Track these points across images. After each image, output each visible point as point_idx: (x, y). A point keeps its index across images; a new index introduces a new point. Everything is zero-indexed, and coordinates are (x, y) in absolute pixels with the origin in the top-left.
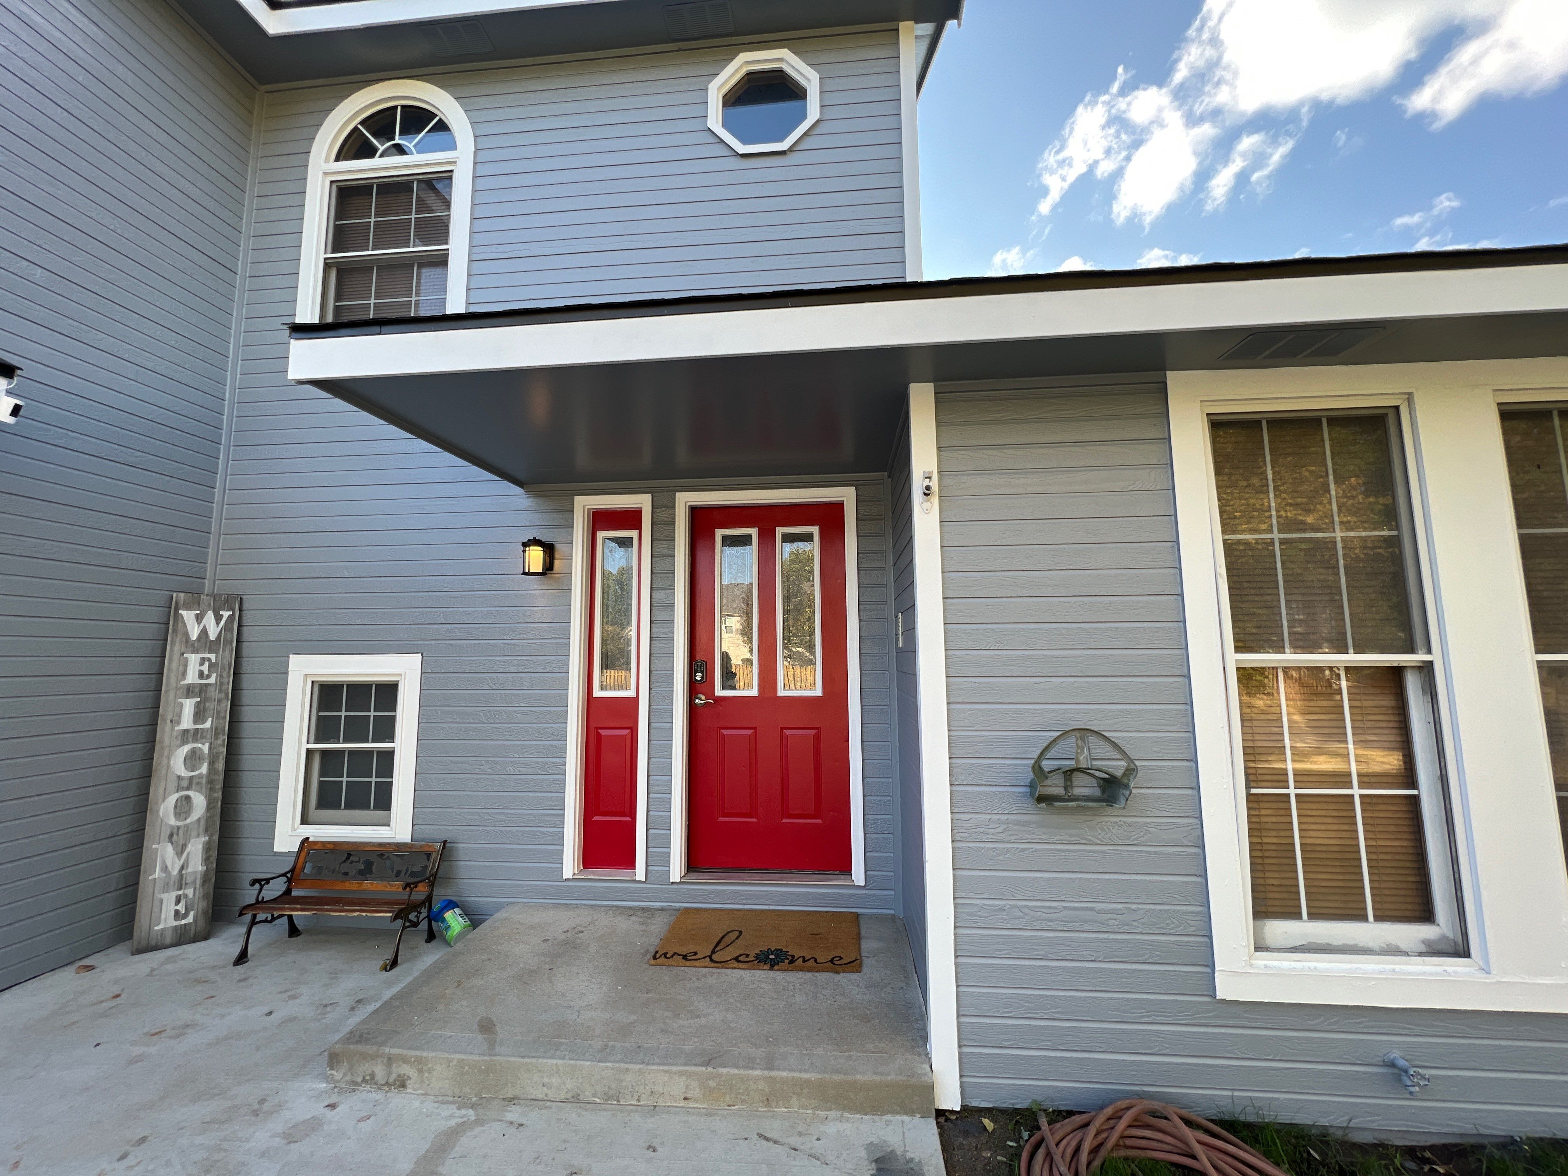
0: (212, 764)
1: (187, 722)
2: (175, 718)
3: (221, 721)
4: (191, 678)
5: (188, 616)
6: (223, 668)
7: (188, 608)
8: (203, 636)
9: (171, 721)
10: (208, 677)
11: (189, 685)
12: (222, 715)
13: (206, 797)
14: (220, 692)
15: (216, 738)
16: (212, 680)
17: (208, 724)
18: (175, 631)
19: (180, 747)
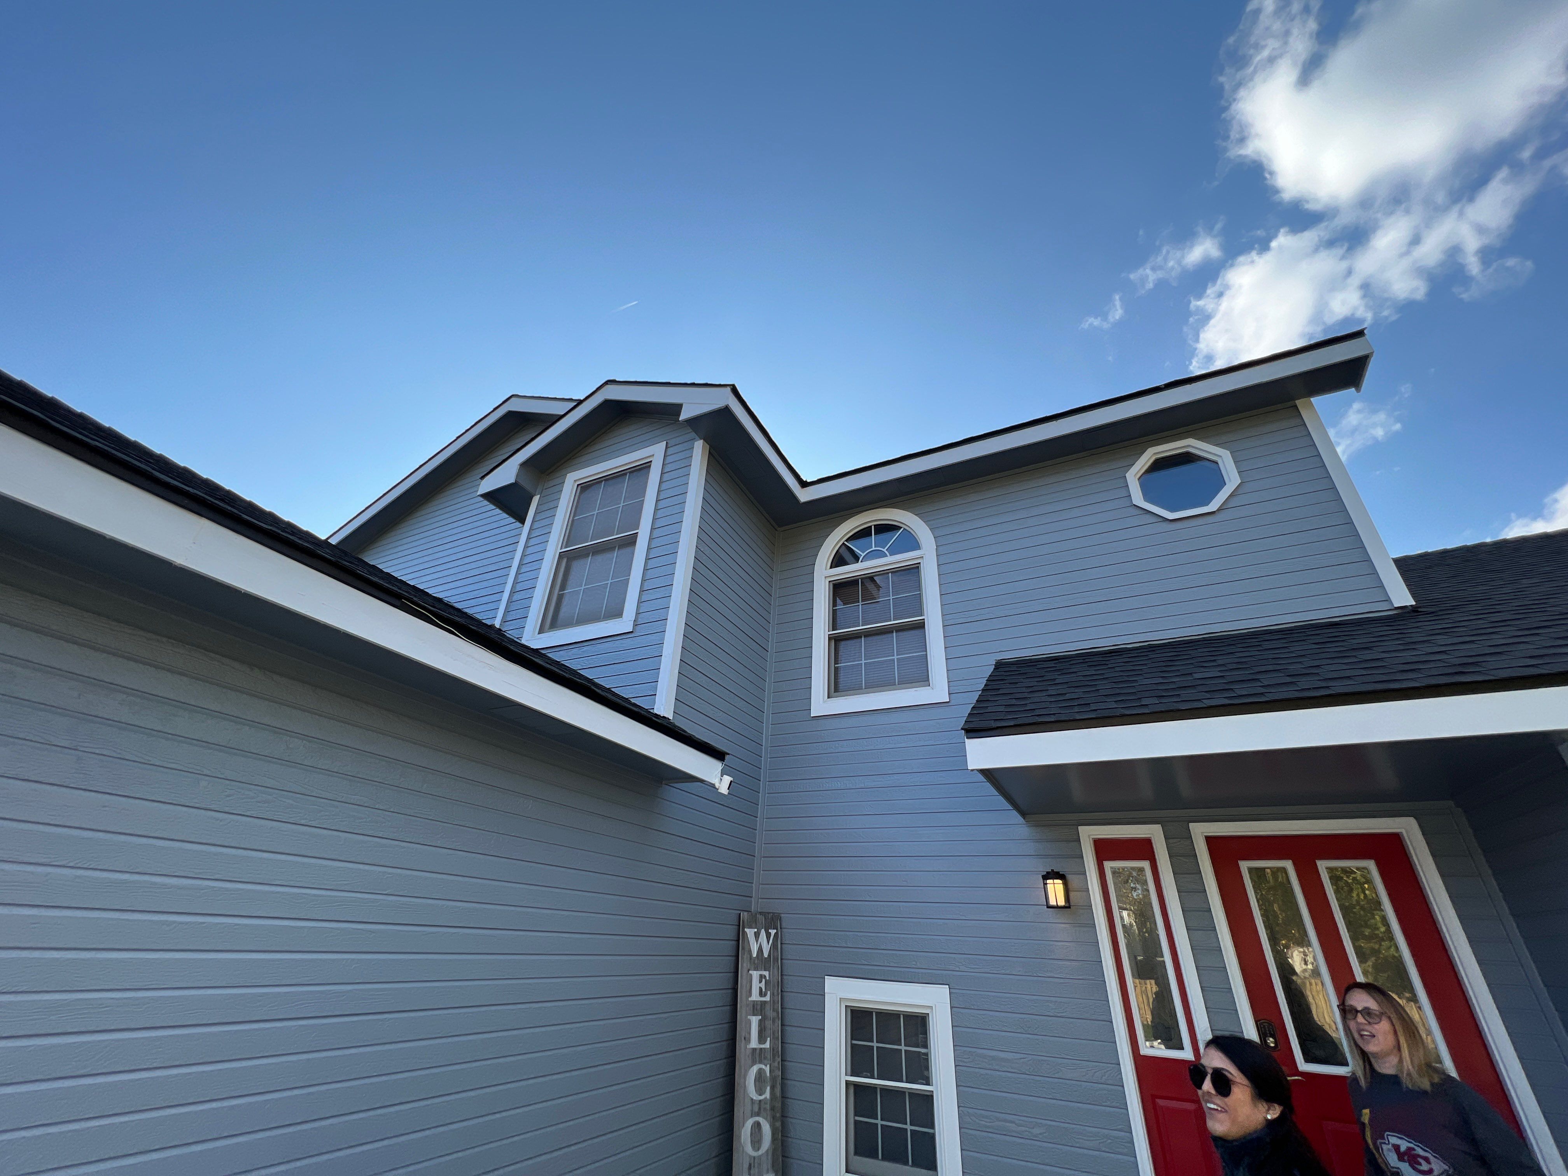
0: (773, 1088)
1: (754, 1044)
2: (747, 1036)
3: (776, 1042)
4: (755, 997)
5: (750, 932)
6: (774, 986)
7: (750, 927)
8: (760, 954)
9: (745, 1038)
10: (765, 995)
11: (754, 1001)
12: (776, 1035)
13: (771, 1126)
14: (773, 1011)
15: (774, 1061)
16: (767, 998)
17: (767, 1045)
18: (743, 948)
19: (752, 1067)
